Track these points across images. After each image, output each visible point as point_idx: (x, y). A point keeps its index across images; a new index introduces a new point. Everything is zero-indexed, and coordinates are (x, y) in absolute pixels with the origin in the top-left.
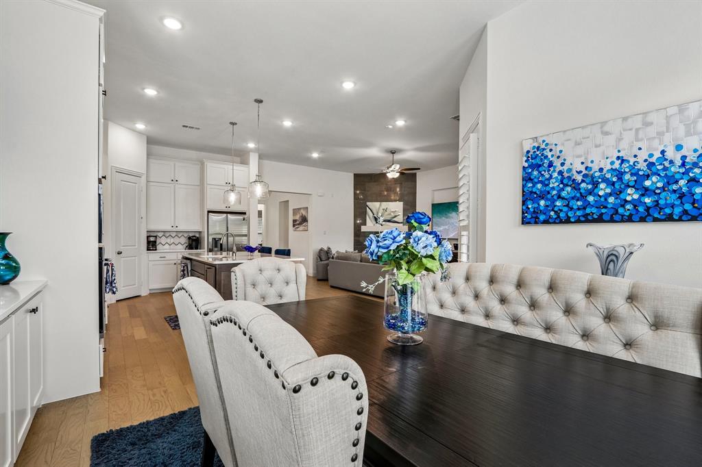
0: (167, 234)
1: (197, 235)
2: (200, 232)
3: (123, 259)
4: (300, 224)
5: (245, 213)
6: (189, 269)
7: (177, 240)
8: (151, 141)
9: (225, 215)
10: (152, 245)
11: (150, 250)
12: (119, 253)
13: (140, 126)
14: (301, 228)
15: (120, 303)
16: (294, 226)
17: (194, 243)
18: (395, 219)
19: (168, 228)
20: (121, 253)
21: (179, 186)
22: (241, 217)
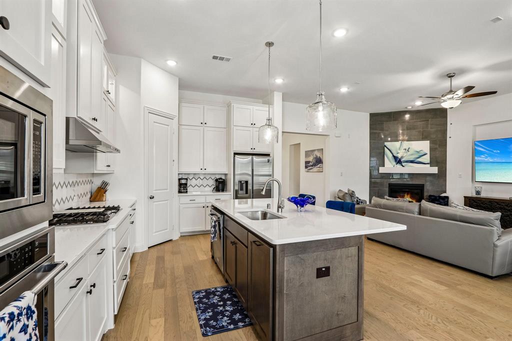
0: (197, 177)
1: (223, 178)
2: (226, 175)
3: (155, 203)
4: (314, 165)
5: (268, 155)
6: (222, 226)
7: (205, 182)
8: (183, 86)
9: (250, 157)
10: (183, 187)
11: (182, 192)
12: (152, 198)
13: (172, 63)
14: (315, 169)
15: (152, 250)
16: (306, 167)
17: (221, 185)
18: (419, 160)
19: (198, 170)
20: (153, 197)
21: (209, 129)
22: (265, 159)
